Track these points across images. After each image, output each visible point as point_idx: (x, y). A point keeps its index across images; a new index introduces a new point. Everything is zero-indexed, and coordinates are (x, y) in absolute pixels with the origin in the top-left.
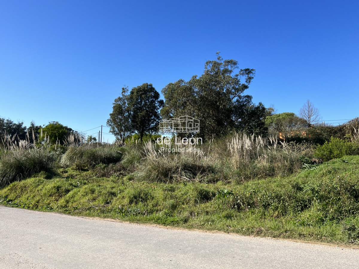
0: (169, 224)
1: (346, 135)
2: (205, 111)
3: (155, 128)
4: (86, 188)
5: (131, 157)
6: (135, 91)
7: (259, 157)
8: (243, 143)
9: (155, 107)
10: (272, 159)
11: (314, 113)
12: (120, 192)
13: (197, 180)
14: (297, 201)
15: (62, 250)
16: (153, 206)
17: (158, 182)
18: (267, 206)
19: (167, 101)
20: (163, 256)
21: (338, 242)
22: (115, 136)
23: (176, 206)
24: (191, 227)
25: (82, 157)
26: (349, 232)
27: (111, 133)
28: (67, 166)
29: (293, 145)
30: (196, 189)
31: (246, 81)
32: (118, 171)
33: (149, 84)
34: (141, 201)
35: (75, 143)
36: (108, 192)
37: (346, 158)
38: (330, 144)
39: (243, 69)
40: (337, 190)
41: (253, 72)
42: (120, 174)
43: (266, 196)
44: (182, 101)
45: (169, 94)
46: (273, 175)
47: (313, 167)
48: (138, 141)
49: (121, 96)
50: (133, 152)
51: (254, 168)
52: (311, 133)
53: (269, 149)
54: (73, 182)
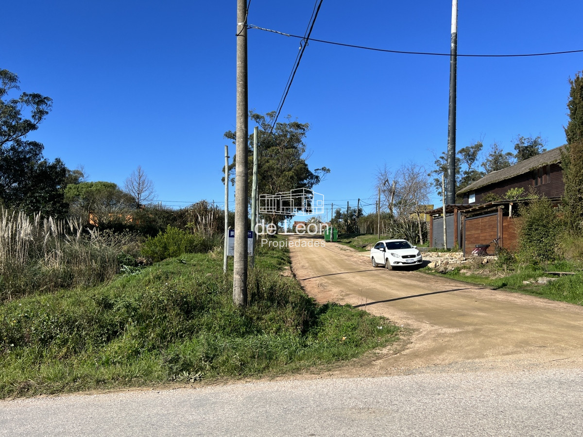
1: (187, 224)
7: (48, 255)
8: (16, 227)
10: (70, 258)
11: (147, 188)
14: (101, 326)
18: (47, 340)
21: (154, 382)
26: (171, 365)
29: (109, 236)
31: (33, 116)
37: (184, 256)
38: (165, 236)
39: (28, 92)
40: (164, 304)
41: (49, 103)
43: (47, 322)
46: (69, 286)
47: (137, 270)
51: (35, 275)
52: (141, 218)
53: (68, 241)
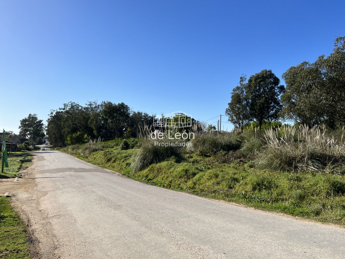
0: (297, 215)
2: (336, 94)
3: (276, 115)
4: (210, 173)
5: (251, 145)
6: (254, 79)
9: (275, 94)
12: (243, 179)
13: (327, 170)
15: (196, 226)
16: (278, 195)
17: (281, 171)
19: (289, 86)
20: (296, 246)
22: (233, 124)
23: (304, 197)
24: (325, 221)
25: (204, 144)
27: (230, 122)
28: (192, 152)
30: (328, 181)
32: (238, 158)
33: (268, 70)
34: (265, 189)
35: (199, 132)
36: (231, 178)
42: (241, 161)
44: (307, 85)
45: (291, 78)
48: (257, 129)
49: (239, 85)
50: (253, 140)
54: (198, 166)
